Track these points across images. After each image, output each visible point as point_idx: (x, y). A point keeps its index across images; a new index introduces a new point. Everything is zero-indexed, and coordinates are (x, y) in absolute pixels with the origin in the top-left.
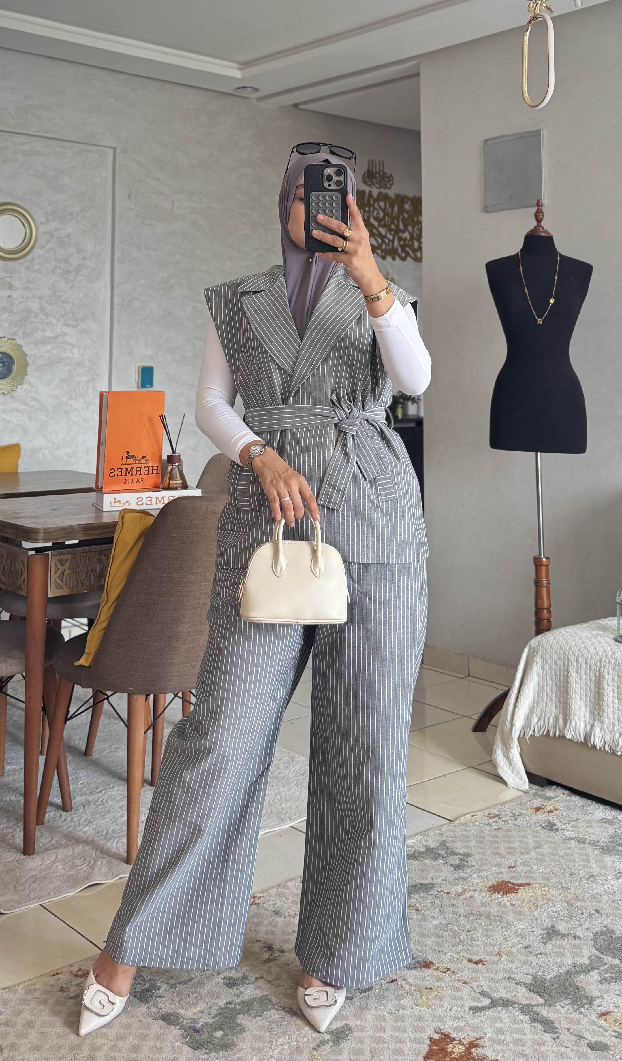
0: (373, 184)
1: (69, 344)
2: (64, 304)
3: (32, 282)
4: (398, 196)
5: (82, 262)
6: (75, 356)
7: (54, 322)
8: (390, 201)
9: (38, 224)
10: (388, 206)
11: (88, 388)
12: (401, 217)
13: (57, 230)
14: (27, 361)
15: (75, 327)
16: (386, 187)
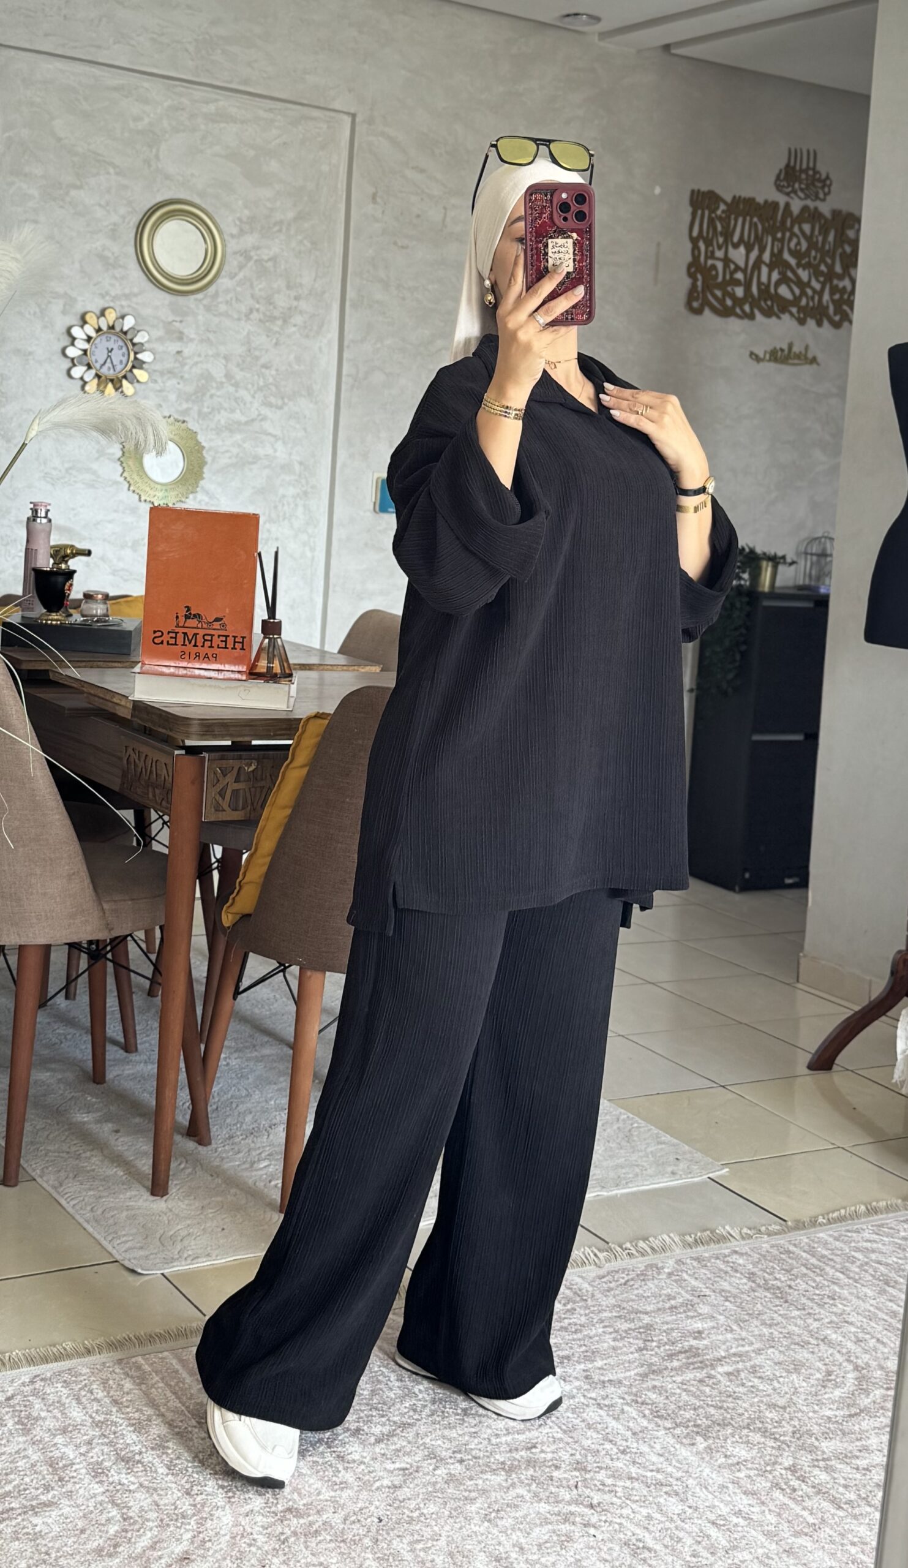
0: (795, 192)
1: (270, 434)
2: (263, 370)
3: (215, 332)
4: (836, 213)
5: (295, 303)
6: (278, 454)
7: (248, 398)
8: (823, 221)
9: (226, 237)
10: (816, 232)
11: (296, 505)
12: (840, 251)
13: (258, 248)
14: (204, 457)
15: (281, 408)
16: (817, 198)
